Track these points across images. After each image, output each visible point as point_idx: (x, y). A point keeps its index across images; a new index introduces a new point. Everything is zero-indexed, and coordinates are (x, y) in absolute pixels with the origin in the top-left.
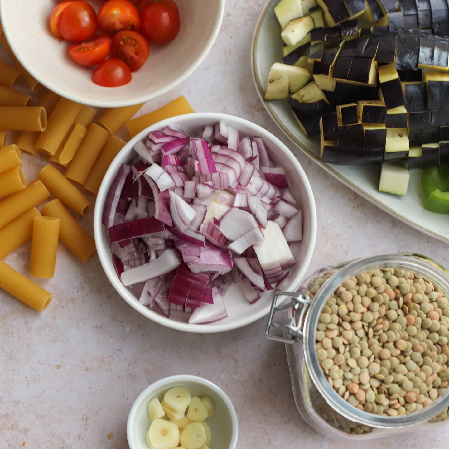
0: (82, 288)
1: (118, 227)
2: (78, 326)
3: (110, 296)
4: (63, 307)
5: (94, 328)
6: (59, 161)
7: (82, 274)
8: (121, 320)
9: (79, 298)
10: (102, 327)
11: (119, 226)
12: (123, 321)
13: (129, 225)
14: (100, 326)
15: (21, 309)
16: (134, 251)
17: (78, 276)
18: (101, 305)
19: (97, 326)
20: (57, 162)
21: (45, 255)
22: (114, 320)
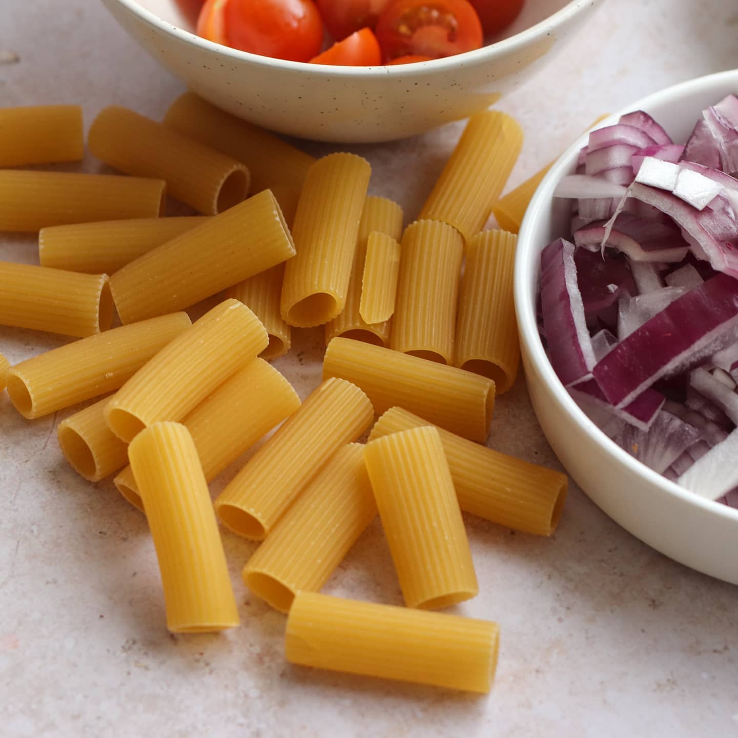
0: (568, 608)
1: (619, 351)
2: (605, 702)
3: (654, 601)
4: (537, 671)
5: (655, 690)
6: (362, 322)
7: (550, 577)
8: (719, 647)
9: (571, 635)
10: (674, 683)
11: (622, 349)
12: (726, 648)
13: (647, 333)
14: (668, 680)
15: (420, 715)
16: (681, 426)
17: (541, 583)
18: (643, 631)
19: (659, 685)
20: (358, 325)
21: (435, 524)
22: (699, 653)
